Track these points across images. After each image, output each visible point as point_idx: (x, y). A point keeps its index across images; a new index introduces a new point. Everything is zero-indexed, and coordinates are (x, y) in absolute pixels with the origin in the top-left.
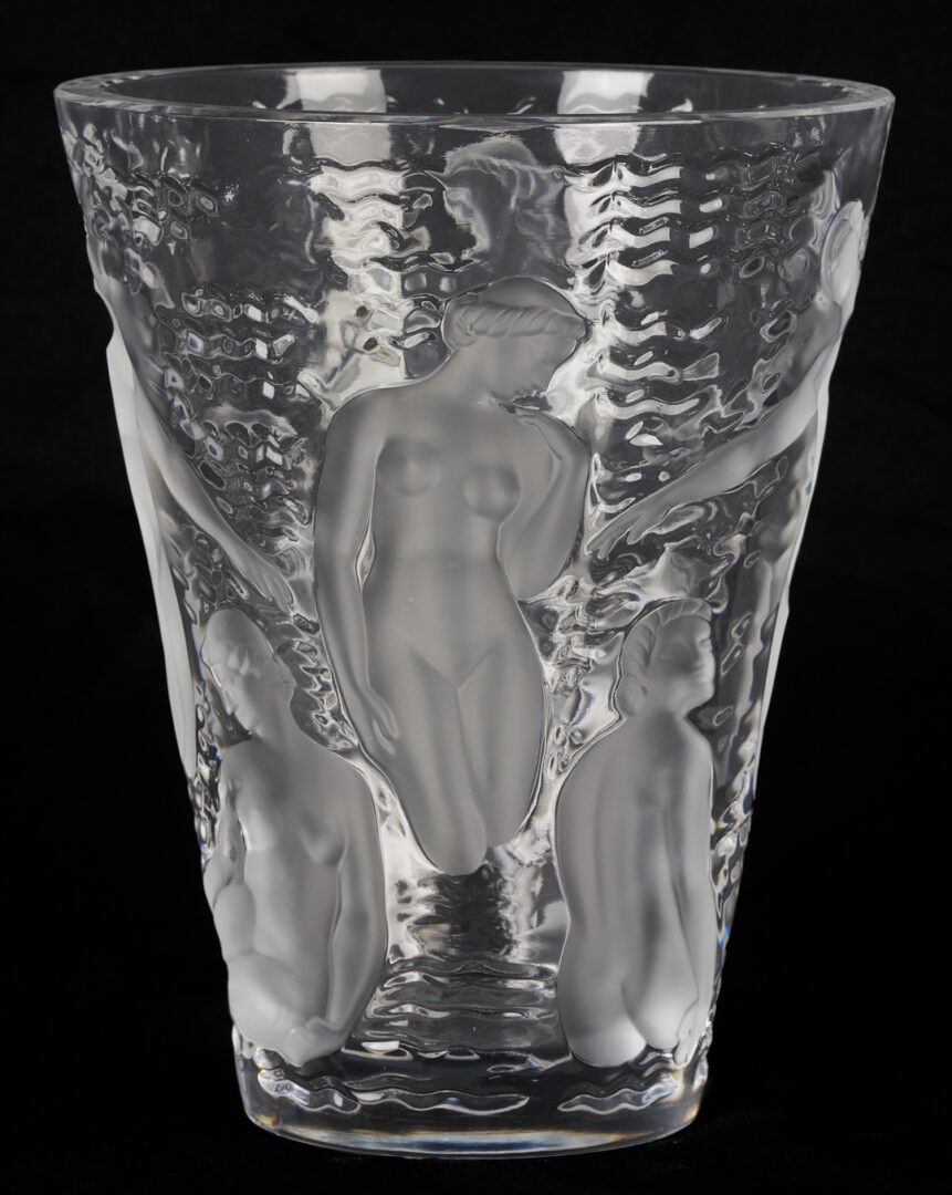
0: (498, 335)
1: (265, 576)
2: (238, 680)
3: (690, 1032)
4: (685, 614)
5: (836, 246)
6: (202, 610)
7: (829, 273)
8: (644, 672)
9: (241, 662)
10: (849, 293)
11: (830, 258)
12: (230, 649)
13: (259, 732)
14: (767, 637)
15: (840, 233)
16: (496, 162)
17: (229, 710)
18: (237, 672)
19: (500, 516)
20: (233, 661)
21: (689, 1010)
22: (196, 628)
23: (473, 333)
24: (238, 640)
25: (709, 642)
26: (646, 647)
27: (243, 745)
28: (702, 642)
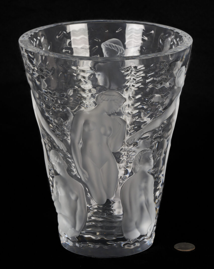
0: (108, 100)
1: (61, 145)
2: (57, 163)
3: (150, 230)
4: (147, 152)
5: (179, 75)
6: (49, 149)
7: (177, 81)
8: (139, 164)
9: (57, 159)
10: (182, 83)
11: (178, 77)
12: (55, 157)
13: (61, 174)
14: (165, 153)
15: (180, 73)
16: (114, 45)
17: (55, 169)
18: (57, 161)
19: (109, 136)
20: (56, 159)
21: (150, 225)
22: (48, 152)
23: (102, 100)
24: (57, 155)
25: (152, 157)
26: (139, 158)
27: (58, 176)
28: (151, 157)
